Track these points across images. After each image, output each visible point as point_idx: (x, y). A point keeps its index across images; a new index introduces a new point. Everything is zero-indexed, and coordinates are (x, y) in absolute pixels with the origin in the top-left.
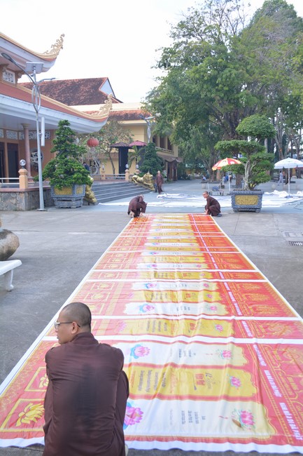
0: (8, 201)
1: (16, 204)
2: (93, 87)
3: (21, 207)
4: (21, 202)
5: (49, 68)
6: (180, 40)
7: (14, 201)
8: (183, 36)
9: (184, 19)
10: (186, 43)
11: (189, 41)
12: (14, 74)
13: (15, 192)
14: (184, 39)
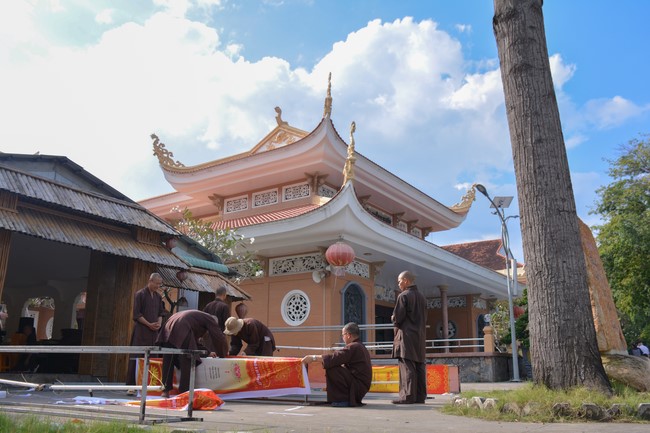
0: (467, 370)
1: (479, 374)
2: (487, 251)
3: (486, 378)
4: (486, 370)
5: (460, 223)
6: (623, 178)
7: (477, 369)
8: (627, 173)
9: (626, 153)
10: (631, 181)
11: (634, 179)
12: (420, 231)
13: (478, 357)
14: (628, 177)
